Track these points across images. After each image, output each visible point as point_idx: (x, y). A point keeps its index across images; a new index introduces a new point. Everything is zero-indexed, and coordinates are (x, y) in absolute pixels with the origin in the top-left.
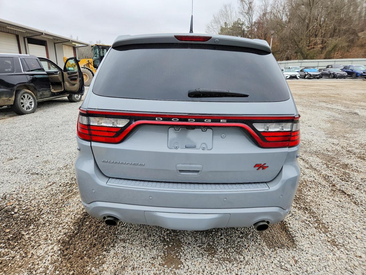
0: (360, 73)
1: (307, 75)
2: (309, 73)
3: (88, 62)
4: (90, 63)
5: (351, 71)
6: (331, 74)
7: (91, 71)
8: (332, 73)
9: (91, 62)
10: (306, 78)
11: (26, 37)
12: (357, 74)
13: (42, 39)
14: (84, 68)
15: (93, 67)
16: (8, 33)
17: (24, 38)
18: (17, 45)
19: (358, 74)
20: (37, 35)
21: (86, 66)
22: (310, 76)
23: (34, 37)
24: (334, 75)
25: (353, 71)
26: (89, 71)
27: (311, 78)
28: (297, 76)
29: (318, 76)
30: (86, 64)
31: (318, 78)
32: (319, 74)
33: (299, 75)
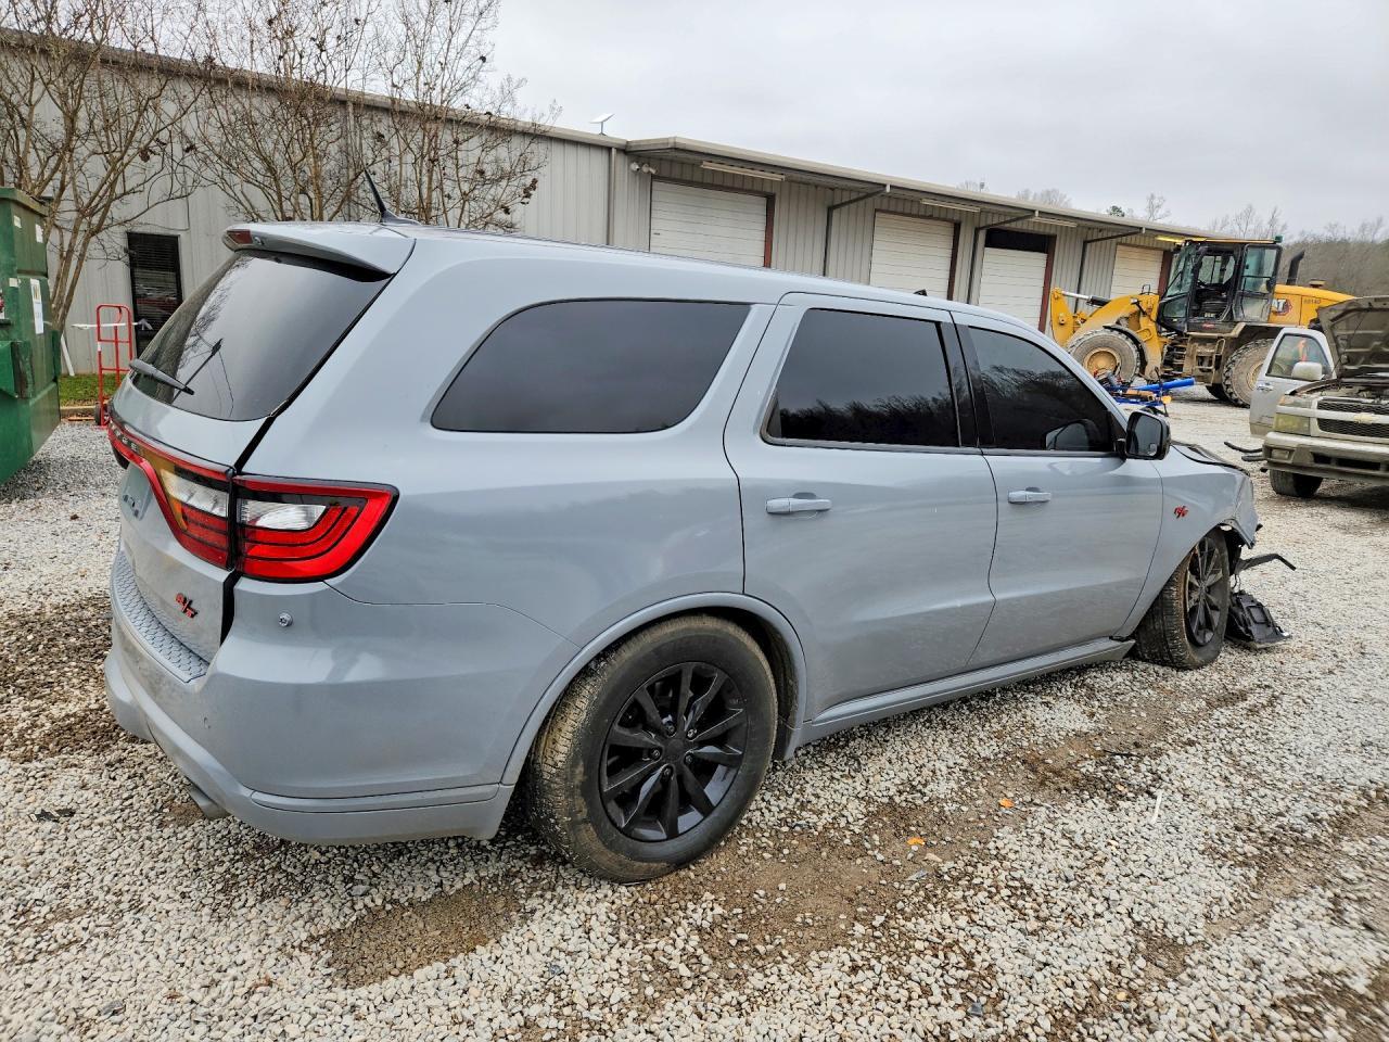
3: (1136, 308)
4: (1144, 313)
7: (1136, 342)
9: (1150, 309)
11: (982, 228)
13: (1036, 229)
14: (1121, 331)
15: (1152, 326)
16: (930, 217)
17: (977, 230)
18: (949, 253)
20: (1018, 219)
21: (1124, 322)
23: (1007, 225)
26: (1129, 342)
30: (1127, 315)
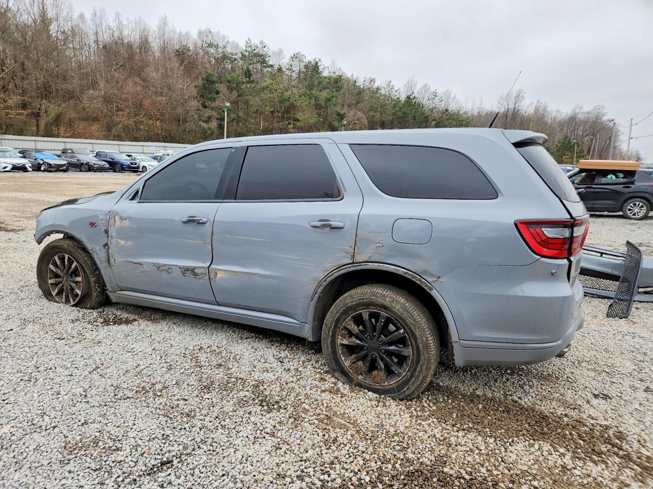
0: (126, 164)
1: (43, 164)
2: (45, 160)
5: (111, 160)
6: (82, 164)
8: (85, 162)
10: (43, 171)
12: (122, 165)
19: (124, 165)
22: (49, 168)
24: (88, 165)
25: (114, 161)
27: (53, 170)
28: (27, 166)
29: (65, 168)
31: (64, 171)
32: (65, 164)
33: (30, 165)
